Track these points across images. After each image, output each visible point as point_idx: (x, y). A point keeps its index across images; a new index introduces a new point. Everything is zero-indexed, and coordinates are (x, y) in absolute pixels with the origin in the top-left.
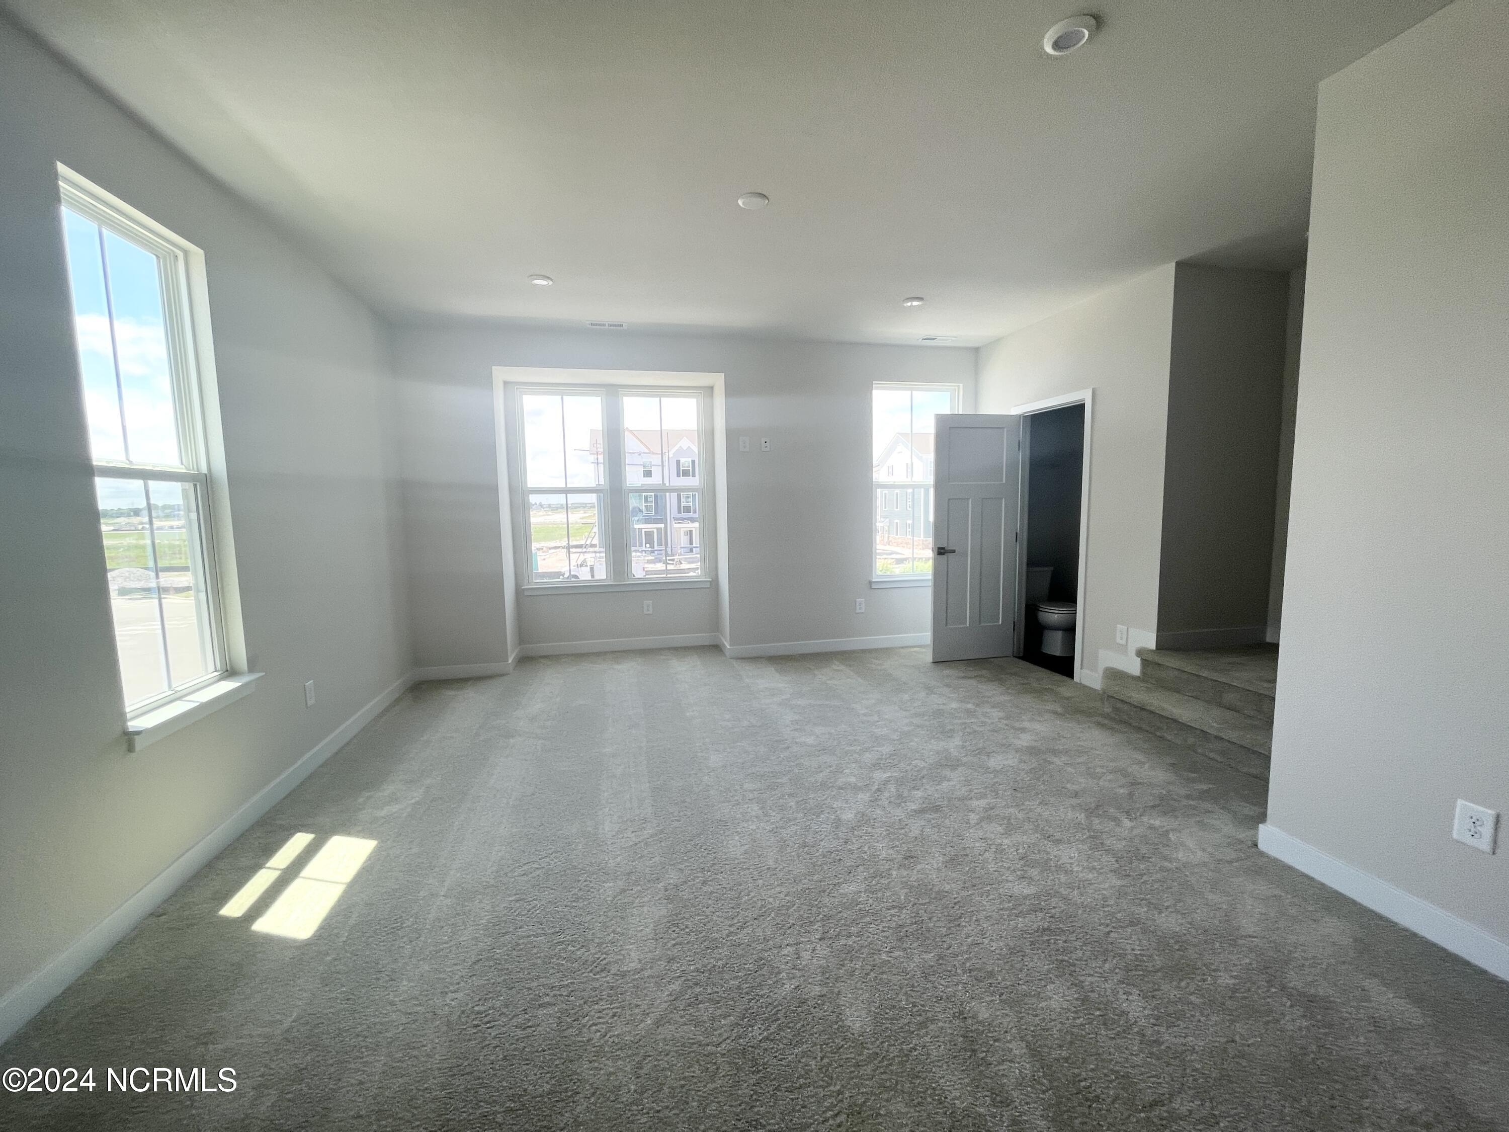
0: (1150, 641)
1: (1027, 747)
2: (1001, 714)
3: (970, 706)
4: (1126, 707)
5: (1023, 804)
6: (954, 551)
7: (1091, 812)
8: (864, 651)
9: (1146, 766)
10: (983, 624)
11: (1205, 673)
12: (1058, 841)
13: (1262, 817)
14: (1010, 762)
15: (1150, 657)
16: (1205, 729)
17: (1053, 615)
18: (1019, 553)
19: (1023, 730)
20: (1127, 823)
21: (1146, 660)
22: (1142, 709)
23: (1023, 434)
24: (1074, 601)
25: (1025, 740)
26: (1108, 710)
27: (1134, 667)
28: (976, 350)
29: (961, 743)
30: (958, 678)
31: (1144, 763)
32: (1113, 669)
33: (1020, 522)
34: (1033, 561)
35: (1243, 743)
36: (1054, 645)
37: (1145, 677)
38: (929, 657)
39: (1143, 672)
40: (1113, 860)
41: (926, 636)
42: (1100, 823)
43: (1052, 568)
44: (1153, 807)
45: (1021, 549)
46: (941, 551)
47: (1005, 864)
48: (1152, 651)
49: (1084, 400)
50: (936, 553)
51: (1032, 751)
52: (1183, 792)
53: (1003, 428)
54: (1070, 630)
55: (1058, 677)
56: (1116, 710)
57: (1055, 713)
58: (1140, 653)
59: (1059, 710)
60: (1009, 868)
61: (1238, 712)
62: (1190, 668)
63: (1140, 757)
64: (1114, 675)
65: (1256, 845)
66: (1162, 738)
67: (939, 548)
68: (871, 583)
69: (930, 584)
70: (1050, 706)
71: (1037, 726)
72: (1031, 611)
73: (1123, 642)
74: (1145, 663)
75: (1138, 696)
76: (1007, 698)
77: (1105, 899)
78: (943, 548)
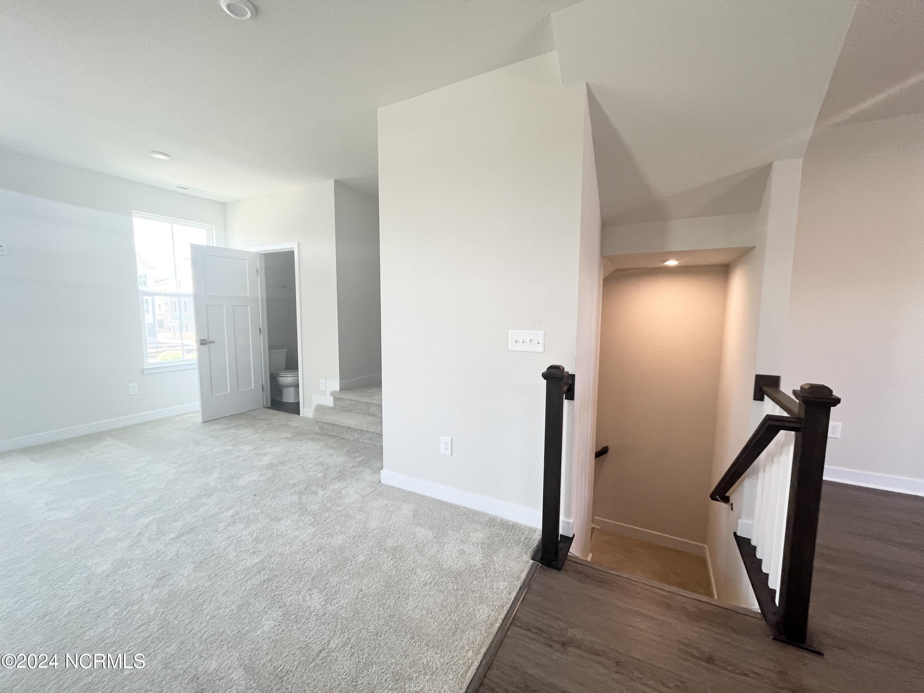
0: (336, 386)
1: (266, 465)
2: (250, 448)
3: (229, 448)
4: (325, 426)
5: (259, 503)
6: (214, 342)
7: (301, 493)
8: (139, 425)
9: (335, 456)
10: (240, 390)
11: (361, 400)
12: (280, 519)
13: (382, 468)
14: (254, 478)
15: (337, 396)
16: (361, 429)
17: (286, 379)
18: (262, 341)
19: (265, 455)
20: (321, 492)
21: (335, 397)
22: (333, 425)
23: (259, 264)
24: (297, 368)
25: (266, 460)
26: (317, 429)
27: (329, 402)
28: (224, 204)
29: (219, 475)
30: (222, 430)
31: (333, 455)
32: (319, 405)
33: (262, 321)
34: (272, 347)
35: (377, 432)
36: (288, 397)
37: (335, 408)
38: (200, 420)
39: (335, 404)
40: (311, 518)
41: (197, 404)
42: (306, 499)
43: (285, 350)
44: (336, 478)
45: (264, 339)
46: (203, 342)
47: (242, 549)
48: (338, 392)
49: (293, 248)
50: (199, 344)
51: (270, 466)
52: (351, 465)
53: (246, 260)
54: (297, 386)
55: (291, 416)
56: (321, 428)
57: (287, 438)
58: (332, 394)
59: (290, 436)
60: (245, 550)
61: (376, 416)
62: (356, 398)
63: (331, 452)
64: (320, 409)
65: (380, 482)
66: (343, 439)
67: (201, 340)
68: (142, 370)
69: (196, 366)
70: (284, 435)
71: (274, 450)
72: (274, 378)
73: (324, 389)
74: (335, 399)
75: (331, 418)
76: (256, 436)
77: (305, 543)
78: (205, 340)
